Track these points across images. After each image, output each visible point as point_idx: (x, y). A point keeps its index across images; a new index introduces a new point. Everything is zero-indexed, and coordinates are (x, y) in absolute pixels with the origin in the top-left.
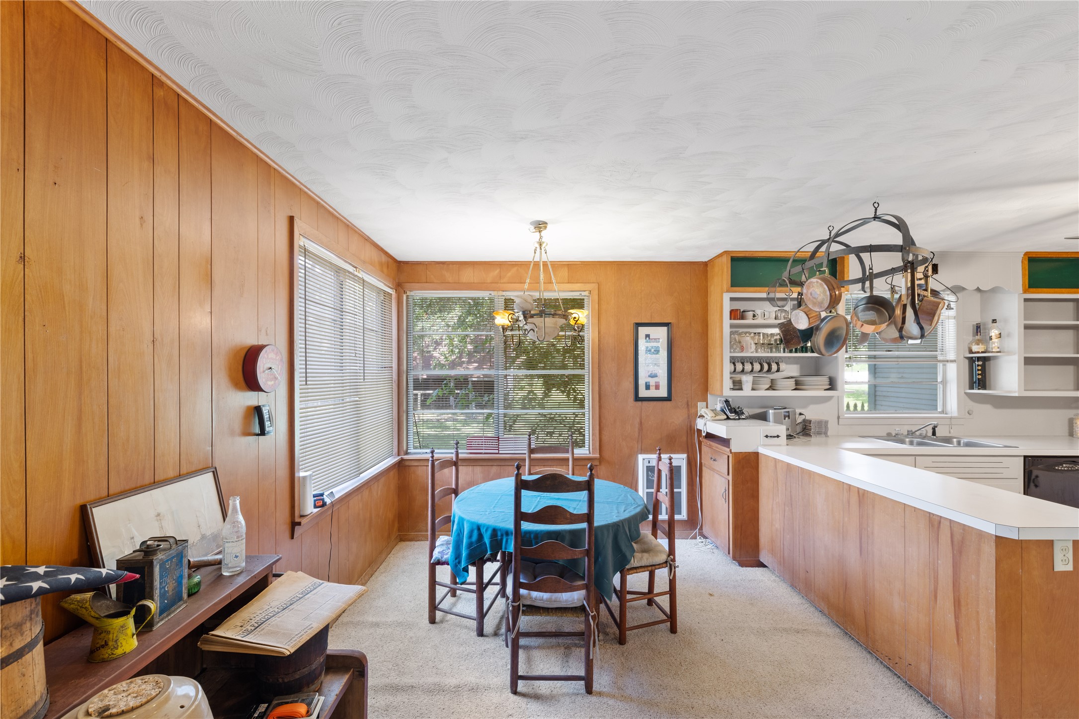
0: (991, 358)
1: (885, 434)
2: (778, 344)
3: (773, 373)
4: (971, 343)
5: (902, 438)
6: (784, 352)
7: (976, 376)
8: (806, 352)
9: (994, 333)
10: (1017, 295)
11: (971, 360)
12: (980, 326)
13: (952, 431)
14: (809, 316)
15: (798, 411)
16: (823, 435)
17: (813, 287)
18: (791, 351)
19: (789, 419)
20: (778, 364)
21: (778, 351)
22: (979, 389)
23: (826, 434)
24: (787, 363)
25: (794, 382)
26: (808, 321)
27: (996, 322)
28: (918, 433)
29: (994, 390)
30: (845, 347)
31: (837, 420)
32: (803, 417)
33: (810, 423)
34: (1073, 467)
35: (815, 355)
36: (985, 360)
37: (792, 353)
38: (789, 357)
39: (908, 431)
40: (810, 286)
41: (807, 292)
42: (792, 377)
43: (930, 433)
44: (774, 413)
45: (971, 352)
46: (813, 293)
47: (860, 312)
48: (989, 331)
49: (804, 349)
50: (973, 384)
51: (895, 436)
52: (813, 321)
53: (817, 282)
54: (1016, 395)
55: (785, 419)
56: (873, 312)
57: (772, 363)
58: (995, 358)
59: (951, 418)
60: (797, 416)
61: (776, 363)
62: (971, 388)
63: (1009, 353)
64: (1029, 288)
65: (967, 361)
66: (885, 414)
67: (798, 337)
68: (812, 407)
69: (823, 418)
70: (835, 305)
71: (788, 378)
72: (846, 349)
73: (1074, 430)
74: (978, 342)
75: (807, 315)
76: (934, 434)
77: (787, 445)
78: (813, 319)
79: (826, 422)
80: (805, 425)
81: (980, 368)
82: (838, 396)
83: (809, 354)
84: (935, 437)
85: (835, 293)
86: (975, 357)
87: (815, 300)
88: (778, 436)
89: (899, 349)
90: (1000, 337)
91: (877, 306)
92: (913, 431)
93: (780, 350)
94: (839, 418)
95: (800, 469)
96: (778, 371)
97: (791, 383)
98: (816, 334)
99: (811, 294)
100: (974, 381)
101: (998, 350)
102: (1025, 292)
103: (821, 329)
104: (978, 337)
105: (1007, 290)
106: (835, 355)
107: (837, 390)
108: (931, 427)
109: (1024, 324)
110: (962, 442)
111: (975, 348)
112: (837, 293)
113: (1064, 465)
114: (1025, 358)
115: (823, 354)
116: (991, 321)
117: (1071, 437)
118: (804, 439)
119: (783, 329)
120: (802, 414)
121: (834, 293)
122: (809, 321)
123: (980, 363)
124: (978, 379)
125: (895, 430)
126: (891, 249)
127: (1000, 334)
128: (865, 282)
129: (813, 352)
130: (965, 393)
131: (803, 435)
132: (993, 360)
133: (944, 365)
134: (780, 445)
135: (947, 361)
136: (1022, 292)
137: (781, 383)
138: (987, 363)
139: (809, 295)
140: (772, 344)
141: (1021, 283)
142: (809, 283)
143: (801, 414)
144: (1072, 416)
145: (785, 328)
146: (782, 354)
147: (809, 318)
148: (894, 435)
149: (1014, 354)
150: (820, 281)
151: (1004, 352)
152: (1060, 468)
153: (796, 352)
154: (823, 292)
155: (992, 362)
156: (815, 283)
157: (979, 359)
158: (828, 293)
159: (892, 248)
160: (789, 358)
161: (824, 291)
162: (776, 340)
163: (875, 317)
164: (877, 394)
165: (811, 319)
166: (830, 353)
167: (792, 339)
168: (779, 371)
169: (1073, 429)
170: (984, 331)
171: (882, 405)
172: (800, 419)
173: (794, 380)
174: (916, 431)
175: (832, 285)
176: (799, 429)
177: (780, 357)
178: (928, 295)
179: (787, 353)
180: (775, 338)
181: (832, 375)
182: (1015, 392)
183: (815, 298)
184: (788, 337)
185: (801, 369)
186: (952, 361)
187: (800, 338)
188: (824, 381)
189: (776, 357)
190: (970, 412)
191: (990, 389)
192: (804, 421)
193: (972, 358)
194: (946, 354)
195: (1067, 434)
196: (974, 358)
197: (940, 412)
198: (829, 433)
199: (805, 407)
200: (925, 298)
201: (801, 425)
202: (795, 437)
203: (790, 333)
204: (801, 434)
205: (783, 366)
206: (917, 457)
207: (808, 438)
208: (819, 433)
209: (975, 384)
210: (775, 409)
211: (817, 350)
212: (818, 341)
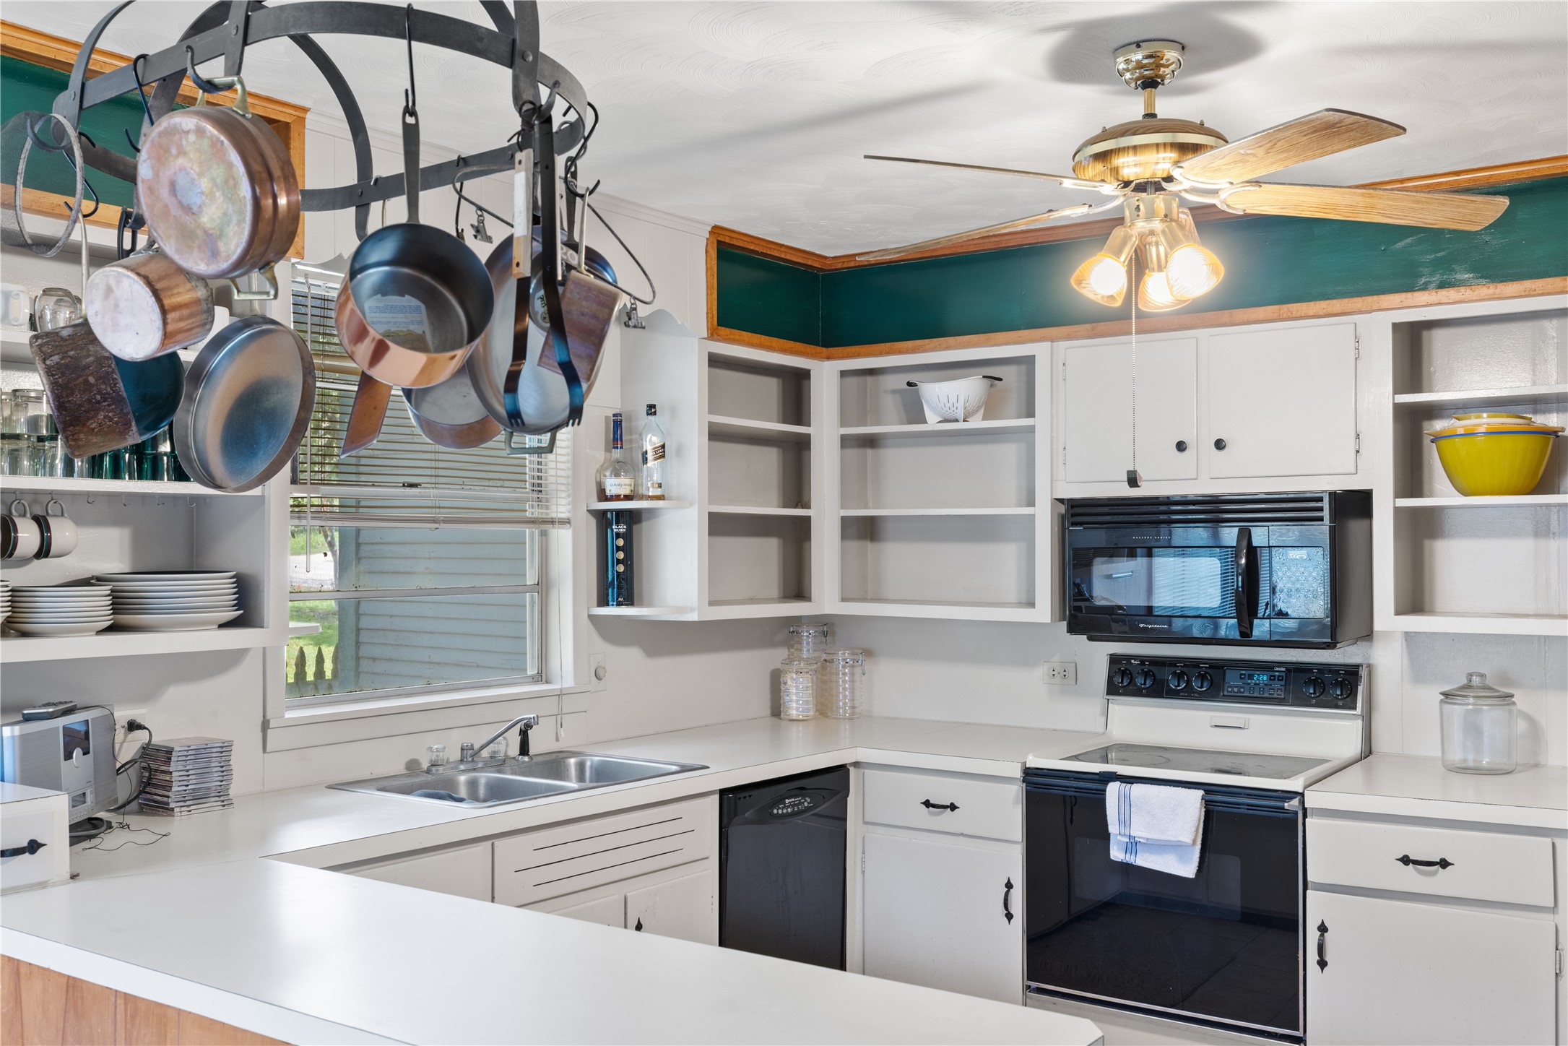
0: (644, 516)
1: (400, 768)
2: (41, 439)
3: (24, 561)
4: (601, 471)
5: (449, 773)
6: (69, 471)
7: (613, 566)
8: (155, 475)
9: (650, 442)
10: (696, 341)
11: (603, 519)
12: (621, 421)
13: (562, 732)
14: (167, 302)
15: (123, 715)
16: (213, 803)
17: (182, 152)
18: (95, 470)
19: (86, 752)
20: (42, 524)
21: (42, 464)
22: (619, 604)
23: (223, 796)
24: (79, 521)
25: (107, 601)
26: (159, 323)
27: (655, 413)
28: (485, 753)
29: (650, 605)
30: (288, 465)
31: (260, 735)
32: (140, 737)
33: (168, 761)
34: (801, 803)
35: (193, 488)
36: (632, 518)
37: (100, 476)
38: (88, 494)
39: (462, 749)
40: (167, 151)
41: (156, 175)
42: (100, 580)
43: (514, 750)
44: (24, 739)
45: (603, 496)
46: (181, 182)
47: (371, 296)
48: (641, 435)
49: (147, 465)
50: (607, 590)
51: (428, 771)
52: (182, 325)
53: (200, 132)
54: (693, 617)
55: (68, 756)
56: (414, 302)
57: (19, 521)
58: (651, 512)
59: (560, 694)
60: (120, 734)
61: (37, 519)
62: (603, 602)
63: (682, 502)
64: (718, 325)
65: (593, 522)
66: (399, 696)
67: (119, 400)
68: (176, 694)
69: (214, 732)
70: (271, 256)
71: (85, 582)
72: (294, 470)
73: (782, 702)
74: (618, 468)
75: (156, 294)
76: (524, 749)
77: (73, 877)
78: (181, 319)
79: (225, 750)
80: (149, 769)
81: (621, 542)
82: (264, 648)
83: (166, 486)
84: (526, 759)
85: (275, 198)
86: (611, 511)
87: (187, 219)
88: (33, 847)
89: (441, 480)
90: (663, 456)
91: (427, 278)
92: (476, 747)
93: (52, 466)
94: (265, 726)
95: (120, 1001)
96: (44, 551)
97: (98, 600)
98: (191, 398)
99: (173, 187)
100: (610, 579)
101: (658, 492)
102: (712, 335)
103: (210, 375)
104: (617, 454)
105: (680, 323)
106: (257, 491)
107: (262, 627)
108: (517, 729)
109: (710, 423)
110: (588, 764)
111: (614, 485)
112: (282, 201)
113: (787, 801)
114: (713, 517)
115: (219, 483)
116: (645, 409)
117: (775, 719)
118: (143, 828)
119: (56, 358)
120: (140, 727)
121: (270, 201)
122: (165, 323)
123: (622, 529)
124: (619, 574)
125: (430, 749)
126: (479, 45)
127: (663, 446)
128: (368, 205)
129: (180, 476)
130: (591, 617)
131: (141, 811)
132: (649, 519)
133: (544, 534)
134: (43, 885)
135: (552, 522)
136: (706, 336)
137: (51, 606)
138: (635, 528)
139: (164, 192)
140: (17, 437)
141: (705, 311)
142: (166, 130)
143: (133, 726)
144: (778, 666)
145: (64, 355)
146: (59, 483)
147: (164, 311)
148: (425, 765)
149: (691, 505)
150: (210, 129)
151: (670, 499)
152: (780, 811)
153: (116, 474)
154: (226, 182)
155: (645, 525)
156: (192, 137)
157: (620, 515)
158: (245, 190)
159: (481, 39)
160: (90, 497)
161: (229, 184)
162: (34, 422)
163: (420, 323)
164: (361, 626)
165: (171, 316)
166: (243, 480)
167: (94, 407)
168: (47, 555)
169: (780, 697)
170: (629, 438)
171: (374, 659)
172: (128, 748)
173: (105, 589)
174: (483, 747)
175: (262, 156)
176: (125, 787)
177: (53, 495)
178: (579, 264)
179: (81, 476)
180: (33, 411)
181: (246, 568)
182: (692, 610)
183: (187, 209)
184: (77, 398)
185: (138, 544)
186: (565, 522)
187: (128, 409)
188: (218, 589)
189: (36, 493)
190: (601, 673)
191: (641, 605)
192: (148, 752)
193: (605, 512)
194: (547, 500)
195: (768, 712)
196: (609, 515)
197: (533, 677)
198: (233, 791)
199: (148, 696)
200: (573, 272)
201: (133, 772)
202: (109, 826)
203: (86, 381)
204: (134, 805)
205: (62, 532)
206: (498, 843)
207: (157, 824)
208: (199, 797)
209: (610, 590)
210: (28, 719)
211: (197, 465)
212: (199, 436)
